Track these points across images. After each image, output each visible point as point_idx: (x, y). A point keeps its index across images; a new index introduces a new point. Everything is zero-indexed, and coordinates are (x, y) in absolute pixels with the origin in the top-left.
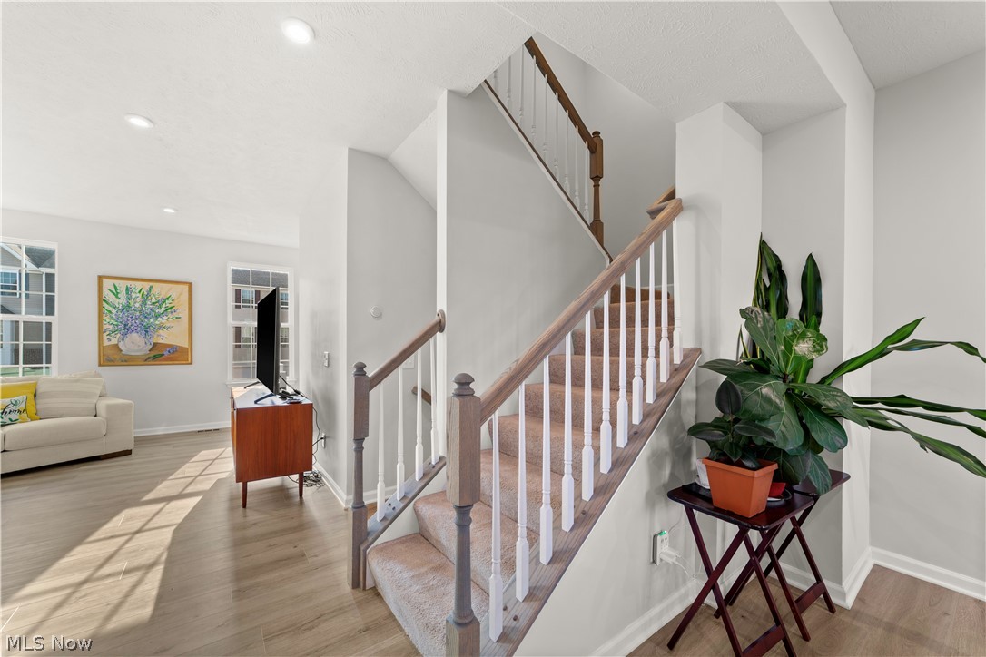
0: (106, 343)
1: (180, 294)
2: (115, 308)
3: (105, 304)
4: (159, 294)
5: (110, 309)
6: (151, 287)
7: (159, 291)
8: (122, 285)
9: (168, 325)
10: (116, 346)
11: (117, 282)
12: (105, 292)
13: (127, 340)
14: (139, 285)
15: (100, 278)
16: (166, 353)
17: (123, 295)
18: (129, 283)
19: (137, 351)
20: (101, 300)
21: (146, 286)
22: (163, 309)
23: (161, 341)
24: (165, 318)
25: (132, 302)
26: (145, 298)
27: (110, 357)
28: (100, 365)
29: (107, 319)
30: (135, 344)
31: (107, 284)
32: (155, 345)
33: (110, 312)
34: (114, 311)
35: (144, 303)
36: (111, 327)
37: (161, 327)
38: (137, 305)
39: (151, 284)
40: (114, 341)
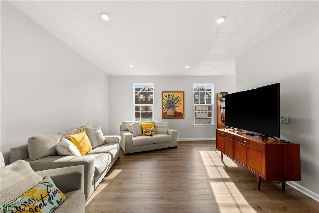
0: (164, 112)
1: (181, 96)
2: (166, 101)
3: (164, 100)
4: (176, 96)
5: (165, 101)
6: (174, 94)
7: (176, 95)
8: (167, 94)
9: (178, 106)
10: (166, 112)
11: (166, 93)
12: (164, 96)
13: (168, 110)
14: (171, 94)
15: (163, 92)
16: (178, 115)
17: (168, 97)
18: (169, 93)
19: (171, 114)
20: (163, 99)
21: (173, 93)
22: (177, 101)
23: (176, 111)
24: (178, 103)
25: (170, 99)
26: (173, 97)
27: (165, 116)
28: (163, 118)
29: (164, 104)
30: (170, 112)
31: (164, 94)
32: (175, 112)
33: (165, 102)
34: (166, 102)
35: (172, 99)
36: (165, 107)
37: (177, 106)
38: (171, 100)
39: (174, 93)
40: (166, 111)
